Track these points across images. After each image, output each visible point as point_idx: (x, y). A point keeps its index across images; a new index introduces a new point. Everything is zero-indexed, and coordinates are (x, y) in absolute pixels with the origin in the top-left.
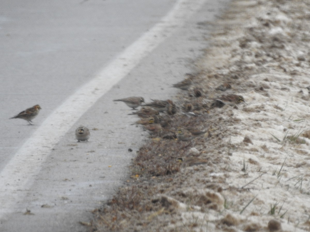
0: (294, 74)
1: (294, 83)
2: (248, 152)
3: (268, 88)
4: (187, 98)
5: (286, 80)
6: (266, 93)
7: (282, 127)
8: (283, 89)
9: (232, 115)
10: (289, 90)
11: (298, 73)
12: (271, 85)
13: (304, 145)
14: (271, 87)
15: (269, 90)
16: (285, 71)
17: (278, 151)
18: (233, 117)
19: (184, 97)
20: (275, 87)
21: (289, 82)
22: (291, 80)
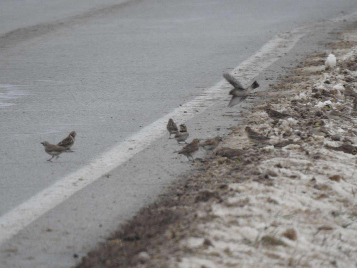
0: (317, 157)
1: (311, 168)
2: (205, 257)
3: (275, 175)
4: (181, 189)
5: (303, 165)
6: (270, 182)
7: (263, 225)
8: (293, 177)
9: (210, 210)
10: (299, 178)
11: (321, 156)
12: (279, 172)
13: (280, 247)
14: (280, 175)
15: (275, 178)
16: (307, 153)
17: (243, 255)
18: (211, 213)
19: (178, 188)
20: (284, 175)
21: (305, 167)
22: (309, 165)
